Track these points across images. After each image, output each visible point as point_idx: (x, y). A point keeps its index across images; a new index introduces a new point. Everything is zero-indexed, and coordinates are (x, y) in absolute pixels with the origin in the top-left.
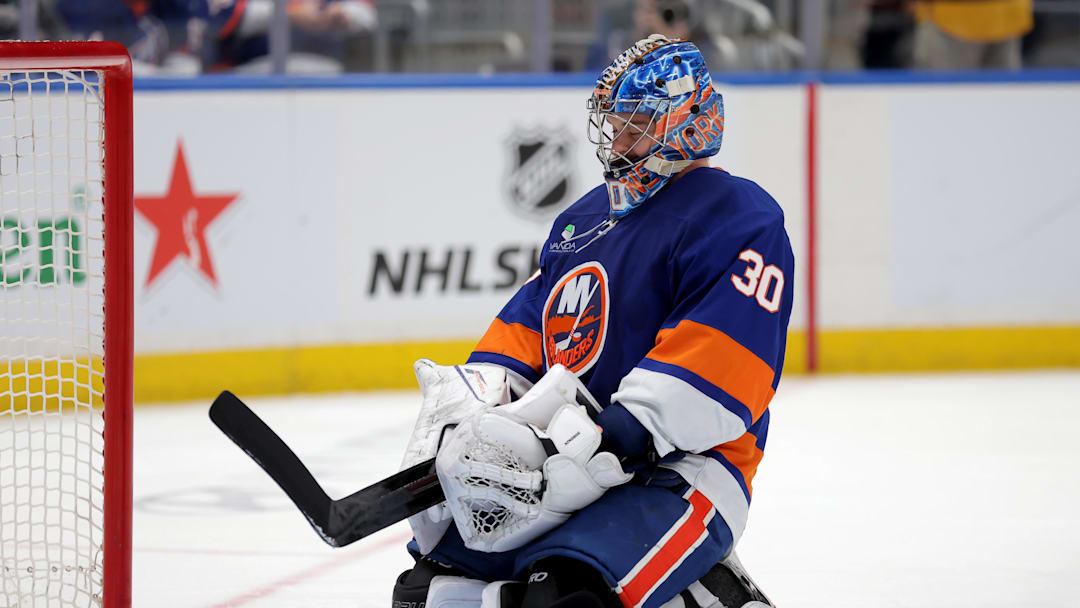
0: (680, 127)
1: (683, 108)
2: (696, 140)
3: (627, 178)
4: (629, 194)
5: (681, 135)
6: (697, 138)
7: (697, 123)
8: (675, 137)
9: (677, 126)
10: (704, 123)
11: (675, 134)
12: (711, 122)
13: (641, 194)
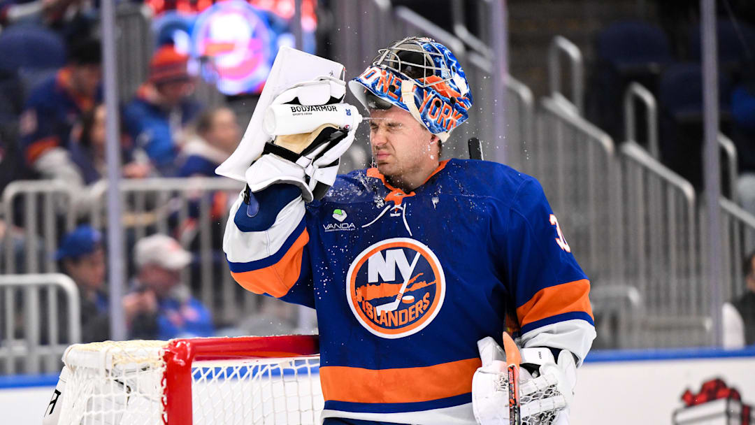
0: (439, 94)
1: (450, 91)
2: (435, 111)
3: (387, 74)
4: (378, 81)
5: (434, 97)
6: (437, 111)
7: (446, 107)
8: (431, 93)
9: (437, 91)
10: (447, 112)
11: (433, 93)
12: (450, 118)
13: (382, 90)
